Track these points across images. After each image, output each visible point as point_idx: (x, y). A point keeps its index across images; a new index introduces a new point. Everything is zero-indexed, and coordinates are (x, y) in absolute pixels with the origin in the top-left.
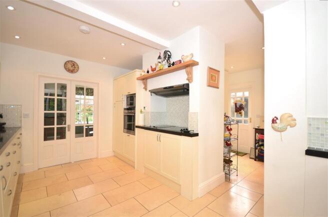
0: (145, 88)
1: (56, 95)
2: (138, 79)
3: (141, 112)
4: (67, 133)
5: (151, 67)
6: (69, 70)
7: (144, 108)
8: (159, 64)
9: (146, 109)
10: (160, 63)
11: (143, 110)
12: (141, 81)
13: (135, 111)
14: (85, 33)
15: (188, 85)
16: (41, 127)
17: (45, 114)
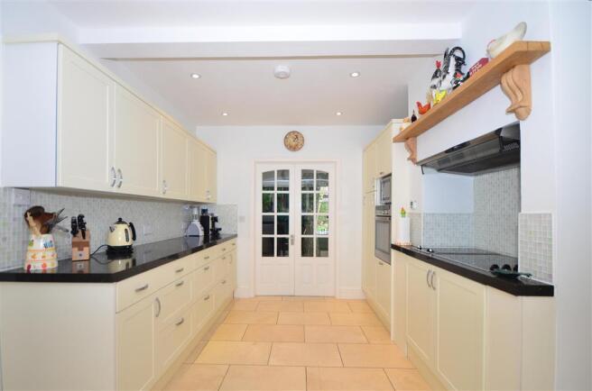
0: (412, 159)
1: (276, 189)
2: (396, 140)
3: (403, 213)
4: (291, 247)
5: (419, 104)
6: (291, 147)
7: (412, 203)
8: (434, 91)
9: (415, 205)
10: (435, 87)
11: (408, 210)
12: (402, 144)
13: (390, 212)
14: (282, 78)
15: (516, 127)
16: (259, 235)
17: (263, 216)
